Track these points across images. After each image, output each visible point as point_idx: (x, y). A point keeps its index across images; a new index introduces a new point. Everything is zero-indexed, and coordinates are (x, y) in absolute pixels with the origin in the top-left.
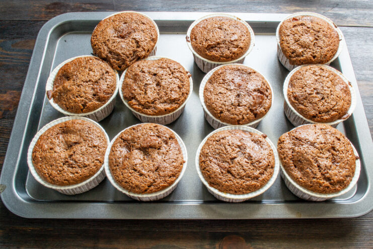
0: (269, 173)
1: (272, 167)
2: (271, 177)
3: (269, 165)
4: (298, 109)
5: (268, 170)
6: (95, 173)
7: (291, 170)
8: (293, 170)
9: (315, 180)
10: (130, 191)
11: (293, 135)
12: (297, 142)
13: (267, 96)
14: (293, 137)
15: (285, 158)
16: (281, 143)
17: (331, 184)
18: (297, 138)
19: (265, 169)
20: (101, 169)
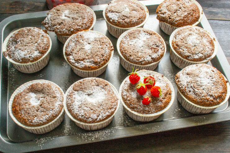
0: (169, 98)
1: (170, 94)
2: (170, 100)
3: (167, 93)
4: (178, 52)
5: (168, 96)
6: (59, 114)
7: (187, 94)
8: (189, 94)
9: (203, 97)
10: (85, 122)
11: (185, 72)
12: (188, 76)
13: (161, 49)
14: (185, 74)
15: (182, 87)
16: (178, 78)
17: (214, 99)
18: (188, 74)
19: (166, 95)
20: (63, 111)
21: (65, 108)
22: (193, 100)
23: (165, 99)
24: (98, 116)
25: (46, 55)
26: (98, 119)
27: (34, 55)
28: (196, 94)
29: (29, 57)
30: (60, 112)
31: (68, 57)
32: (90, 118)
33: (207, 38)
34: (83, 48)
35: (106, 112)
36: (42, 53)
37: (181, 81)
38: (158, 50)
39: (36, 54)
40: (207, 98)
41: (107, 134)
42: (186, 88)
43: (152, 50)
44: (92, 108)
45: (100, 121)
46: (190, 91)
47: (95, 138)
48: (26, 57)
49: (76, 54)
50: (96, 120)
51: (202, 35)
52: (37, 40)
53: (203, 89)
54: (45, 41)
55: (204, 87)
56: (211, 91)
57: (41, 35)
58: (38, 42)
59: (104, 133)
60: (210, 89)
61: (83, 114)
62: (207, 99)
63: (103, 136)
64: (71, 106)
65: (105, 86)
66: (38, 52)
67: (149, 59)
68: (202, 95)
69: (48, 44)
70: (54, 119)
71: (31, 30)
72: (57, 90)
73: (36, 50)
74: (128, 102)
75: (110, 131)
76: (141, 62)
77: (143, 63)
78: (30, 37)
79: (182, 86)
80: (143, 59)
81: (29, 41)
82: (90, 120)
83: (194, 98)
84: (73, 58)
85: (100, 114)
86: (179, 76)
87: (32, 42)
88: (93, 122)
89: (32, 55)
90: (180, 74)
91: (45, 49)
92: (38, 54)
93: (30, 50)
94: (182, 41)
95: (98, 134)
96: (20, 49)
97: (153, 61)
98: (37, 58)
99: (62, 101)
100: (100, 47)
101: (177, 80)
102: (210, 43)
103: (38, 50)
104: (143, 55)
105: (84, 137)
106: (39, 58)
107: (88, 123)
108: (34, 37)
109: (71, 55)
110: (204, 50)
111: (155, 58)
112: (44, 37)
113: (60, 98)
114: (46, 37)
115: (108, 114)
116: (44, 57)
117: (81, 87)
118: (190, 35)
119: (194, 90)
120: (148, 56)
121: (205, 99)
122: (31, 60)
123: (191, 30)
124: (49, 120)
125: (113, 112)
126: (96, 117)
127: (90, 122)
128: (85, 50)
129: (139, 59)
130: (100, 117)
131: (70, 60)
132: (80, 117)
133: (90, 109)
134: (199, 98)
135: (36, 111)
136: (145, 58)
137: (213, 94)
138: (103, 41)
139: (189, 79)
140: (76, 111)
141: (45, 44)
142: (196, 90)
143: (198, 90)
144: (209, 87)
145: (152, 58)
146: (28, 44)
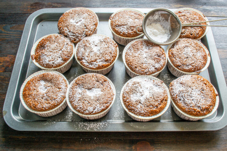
0: (164, 104)
1: (166, 100)
2: (165, 106)
3: (164, 99)
5: (164, 102)
6: (60, 104)
7: (177, 102)
8: (179, 102)
9: (191, 108)
10: (83, 113)
11: (179, 81)
12: (181, 85)
13: (163, 58)
14: (179, 83)
15: (174, 95)
16: (172, 86)
17: (201, 110)
18: (181, 84)
19: (162, 102)
20: (64, 101)
21: (67, 99)
22: (182, 109)
23: (161, 104)
24: (94, 109)
25: (68, 62)
26: (94, 112)
27: (57, 62)
28: (185, 103)
29: (52, 63)
30: (62, 102)
31: (82, 61)
32: (87, 111)
33: (202, 52)
34: (92, 50)
35: (102, 106)
36: (65, 60)
37: (173, 89)
38: (161, 60)
39: (60, 61)
40: (195, 108)
41: (100, 126)
42: (177, 97)
43: (155, 61)
44: (90, 101)
45: (96, 113)
46: (180, 100)
47: (90, 128)
48: (50, 63)
49: (87, 57)
50: (92, 112)
51: (197, 49)
52: (62, 47)
53: (193, 100)
54: (69, 49)
55: (193, 98)
56: (200, 103)
57: (66, 43)
58: (62, 50)
59: (98, 125)
60: (199, 100)
61: (81, 107)
62: (194, 110)
63: (97, 127)
64: (72, 98)
65: (104, 82)
66: (61, 59)
67: (153, 69)
68: (191, 105)
69: (71, 52)
70: (55, 107)
71: (58, 38)
72: (63, 83)
73: (60, 57)
74: (127, 103)
75: (104, 124)
76: (146, 73)
77: (148, 73)
78: (56, 44)
79: (174, 93)
80: (147, 70)
81: (55, 48)
82: (87, 112)
83: (183, 107)
84: (86, 62)
85: (96, 107)
86: (173, 84)
87: (57, 49)
88: (89, 114)
89: (55, 61)
90: (174, 82)
91: (68, 56)
92: (61, 61)
93: (54, 57)
94: (178, 51)
95: (93, 124)
96: (46, 55)
97: (156, 71)
98: (60, 65)
99: (65, 93)
100: (106, 46)
101: (171, 88)
102: (204, 58)
103: (62, 57)
104: (147, 66)
105: (80, 125)
106: (62, 65)
107: (85, 114)
108: (60, 44)
109: (83, 59)
110: (195, 63)
111: (158, 68)
112: (68, 46)
113: (64, 89)
114: (70, 45)
115: (103, 108)
116: (66, 64)
117: (83, 81)
118: (186, 47)
119: (184, 100)
120: (152, 67)
121: (192, 110)
122: (54, 66)
123: (189, 42)
124: (51, 108)
125: (108, 106)
126: (92, 110)
127: (87, 114)
128: (94, 52)
129: (144, 70)
130: (96, 110)
131: (84, 64)
132: (79, 109)
133: (87, 102)
134: (188, 108)
135: (41, 98)
136: (149, 69)
137: (201, 106)
138: (107, 41)
139: (182, 88)
140: (75, 103)
141: (68, 52)
142: (186, 100)
143: (188, 100)
144: (198, 98)
145: (156, 68)
146: (53, 51)
